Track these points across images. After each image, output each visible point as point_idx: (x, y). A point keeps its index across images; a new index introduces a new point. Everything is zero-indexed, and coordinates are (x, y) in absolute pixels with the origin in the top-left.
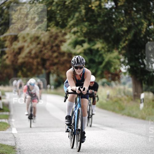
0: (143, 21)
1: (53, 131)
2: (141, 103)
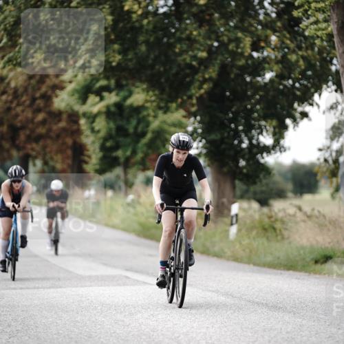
0: (240, 35)
1: (35, 288)
2: (232, 224)
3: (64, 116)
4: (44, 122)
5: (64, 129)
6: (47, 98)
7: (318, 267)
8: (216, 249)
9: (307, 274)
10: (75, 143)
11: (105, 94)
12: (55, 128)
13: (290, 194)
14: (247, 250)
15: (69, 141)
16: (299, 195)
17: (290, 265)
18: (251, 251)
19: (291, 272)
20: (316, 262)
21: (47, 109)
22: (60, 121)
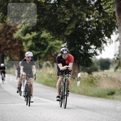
0: (82, 12)
1: (6, 104)
2: (78, 81)
3: (17, 41)
4: (10, 43)
5: (17, 46)
6: (11, 35)
7: (109, 96)
8: (72, 89)
9: (105, 99)
10: (21, 51)
11: (32, 33)
12: (14, 45)
13: (99, 70)
14: (84, 90)
15: (19, 50)
16: (102, 70)
17: (99, 96)
18: (85, 91)
19: (99, 98)
20: (109, 95)
21: (11, 39)
22: (15, 43)
